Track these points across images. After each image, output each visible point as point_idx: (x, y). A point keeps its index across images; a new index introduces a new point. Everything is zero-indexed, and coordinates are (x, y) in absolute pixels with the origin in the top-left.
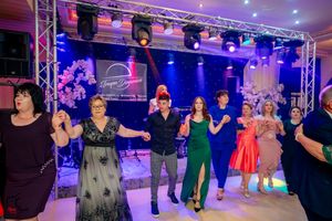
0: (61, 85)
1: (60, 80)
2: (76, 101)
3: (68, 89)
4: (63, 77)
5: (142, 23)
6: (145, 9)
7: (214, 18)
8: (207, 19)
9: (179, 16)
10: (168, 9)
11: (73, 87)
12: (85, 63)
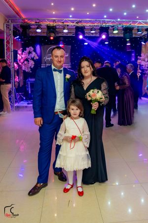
0: (22, 61)
1: (22, 58)
2: (30, 68)
3: (25, 62)
4: (23, 56)
5: (51, 29)
6: (54, 21)
7: (94, 20)
8: (90, 21)
9: (73, 22)
10: (67, 19)
11: (29, 61)
12: (32, 49)
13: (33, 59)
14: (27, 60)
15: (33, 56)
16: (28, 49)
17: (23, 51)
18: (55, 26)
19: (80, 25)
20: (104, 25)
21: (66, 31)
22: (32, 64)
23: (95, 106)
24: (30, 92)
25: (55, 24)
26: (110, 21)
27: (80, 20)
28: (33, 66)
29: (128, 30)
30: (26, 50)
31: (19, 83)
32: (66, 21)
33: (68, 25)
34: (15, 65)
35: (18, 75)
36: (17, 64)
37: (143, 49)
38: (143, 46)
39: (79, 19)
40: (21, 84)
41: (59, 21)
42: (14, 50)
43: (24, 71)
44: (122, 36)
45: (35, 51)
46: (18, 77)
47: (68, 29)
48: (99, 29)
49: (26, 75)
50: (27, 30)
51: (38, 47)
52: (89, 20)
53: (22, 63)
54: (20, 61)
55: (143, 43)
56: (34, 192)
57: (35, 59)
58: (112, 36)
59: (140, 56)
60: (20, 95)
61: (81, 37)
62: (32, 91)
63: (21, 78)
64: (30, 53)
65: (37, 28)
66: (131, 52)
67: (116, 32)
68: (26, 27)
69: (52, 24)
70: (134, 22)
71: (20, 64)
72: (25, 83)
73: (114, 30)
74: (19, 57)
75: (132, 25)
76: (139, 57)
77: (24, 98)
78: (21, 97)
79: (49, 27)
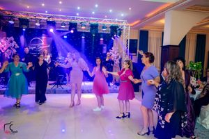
0: (5, 49)
1: (5, 46)
3: (8, 50)
5: (24, 22)
6: (27, 14)
7: (65, 16)
9: (45, 16)
10: (39, 14)
11: (11, 49)
19: (51, 19)
20: (73, 21)
21: (37, 24)
25: (28, 18)
26: (79, 18)
27: (52, 15)
29: (94, 27)
30: (7, 40)
32: (39, 16)
41: (32, 15)
44: (89, 31)
45: (17, 40)
47: (40, 23)
48: (69, 24)
53: (5, 51)
55: (113, 39)
57: (16, 47)
58: (81, 31)
59: (112, 49)
64: (11, 42)
65: (10, 20)
67: (83, 28)
70: (101, 20)
71: (3, 51)
73: (82, 26)
76: (110, 50)
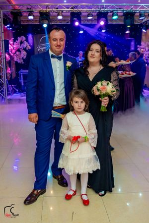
0: (14, 51)
1: (14, 48)
2: (23, 59)
3: (17, 53)
4: (15, 46)
5: (44, 16)
6: (47, 7)
7: (91, 4)
8: (87, 6)
9: (67, 7)
10: (61, 4)
11: (21, 52)
12: (24, 38)
13: (25, 49)
14: (19, 50)
15: (25, 46)
16: (19, 39)
17: (14, 41)
18: (49, 12)
19: (75, 10)
20: (102, 10)
21: (60, 17)
22: (24, 54)
23: (105, 102)
24: (22, 84)
25: (48, 10)
26: (109, 6)
27: (76, 4)
28: (25, 57)
29: (129, 15)
30: (17, 40)
31: (11, 74)
32: (61, 7)
33: (62, 11)
34: (7, 56)
35: (10, 67)
36: (9, 54)
37: (143, 38)
38: (143, 34)
39: (74, 4)
40: (14, 76)
41: (53, 7)
42: (5, 40)
43: (16, 62)
45: (27, 40)
46: (10, 69)
47: (62, 16)
48: (97, 15)
49: (18, 66)
50: (18, 17)
51: (30, 37)
52: (85, 5)
53: (14, 54)
54: (11, 51)
55: (144, 30)
56: (30, 200)
57: (27, 49)
59: (140, 45)
60: (12, 87)
61: (77, 24)
62: (24, 83)
63: (14, 69)
64: (22, 42)
65: (29, 15)
66: (130, 41)
67: (115, 17)
68: (17, 14)
69: (45, 10)
70: (136, 7)
71: (12, 55)
72: (17, 75)
73: (113, 15)
74: (11, 47)
75: (134, 9)
76: (138, 46)
77: (17, 90)
78: (13, 89)
79: (41, 14)
